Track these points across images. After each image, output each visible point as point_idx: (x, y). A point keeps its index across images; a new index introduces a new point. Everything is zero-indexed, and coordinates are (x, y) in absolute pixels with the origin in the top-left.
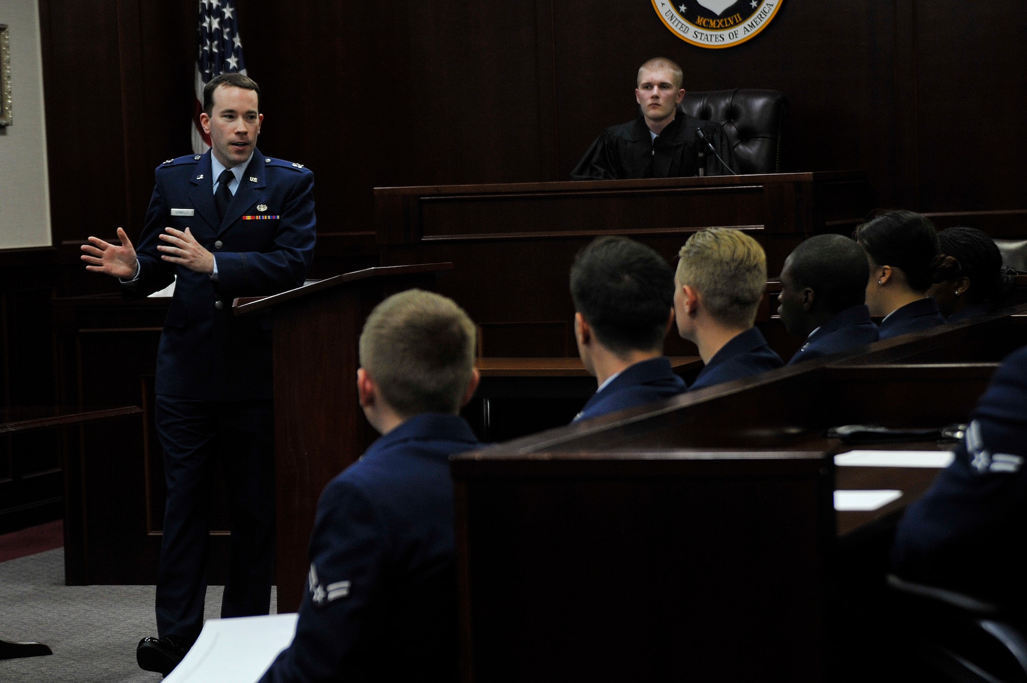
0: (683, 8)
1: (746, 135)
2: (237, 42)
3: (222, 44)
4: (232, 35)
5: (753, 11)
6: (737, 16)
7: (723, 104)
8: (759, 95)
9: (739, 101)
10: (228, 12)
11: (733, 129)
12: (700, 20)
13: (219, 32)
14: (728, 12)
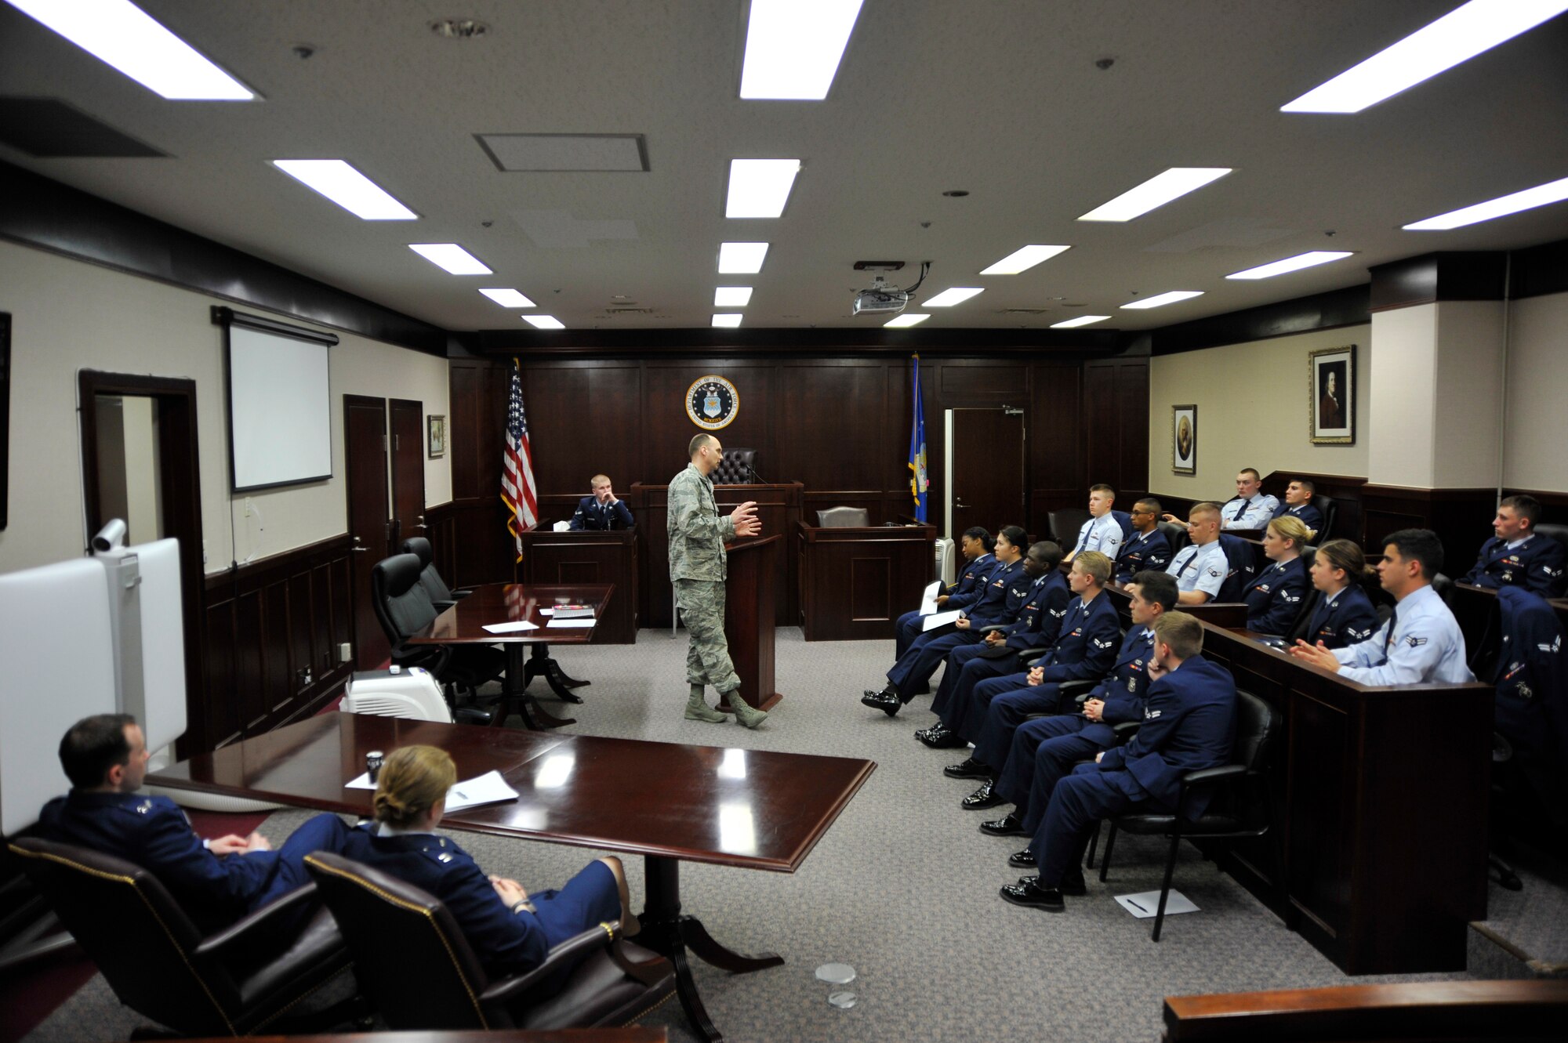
0: (699, 414)
1: (743, 465)
2: (525, 422)
3: (520, 422)
4: (523, 419)
5: (725, 417)
6: (720, 419)
7: (735, 453)
8: (748, 451)
9: (740, 453)
10: (522, 410)
11: (738, 463)
12: (705, 419)
13: (519, 418)
14: (716, 417)
